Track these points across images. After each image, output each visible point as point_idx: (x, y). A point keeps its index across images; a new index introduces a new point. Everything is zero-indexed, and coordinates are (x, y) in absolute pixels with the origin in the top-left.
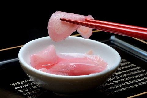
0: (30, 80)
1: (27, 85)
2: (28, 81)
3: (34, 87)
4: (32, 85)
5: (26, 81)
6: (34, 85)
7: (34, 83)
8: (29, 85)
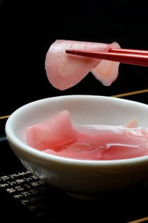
0: (28, 172)
1: (22, 181)
2: (23, 174)
3: (34, 184)
4: (30, 180)
5: (20, 174)
6: (34, 180)
7: (33, 177)
8: (26, 181)
